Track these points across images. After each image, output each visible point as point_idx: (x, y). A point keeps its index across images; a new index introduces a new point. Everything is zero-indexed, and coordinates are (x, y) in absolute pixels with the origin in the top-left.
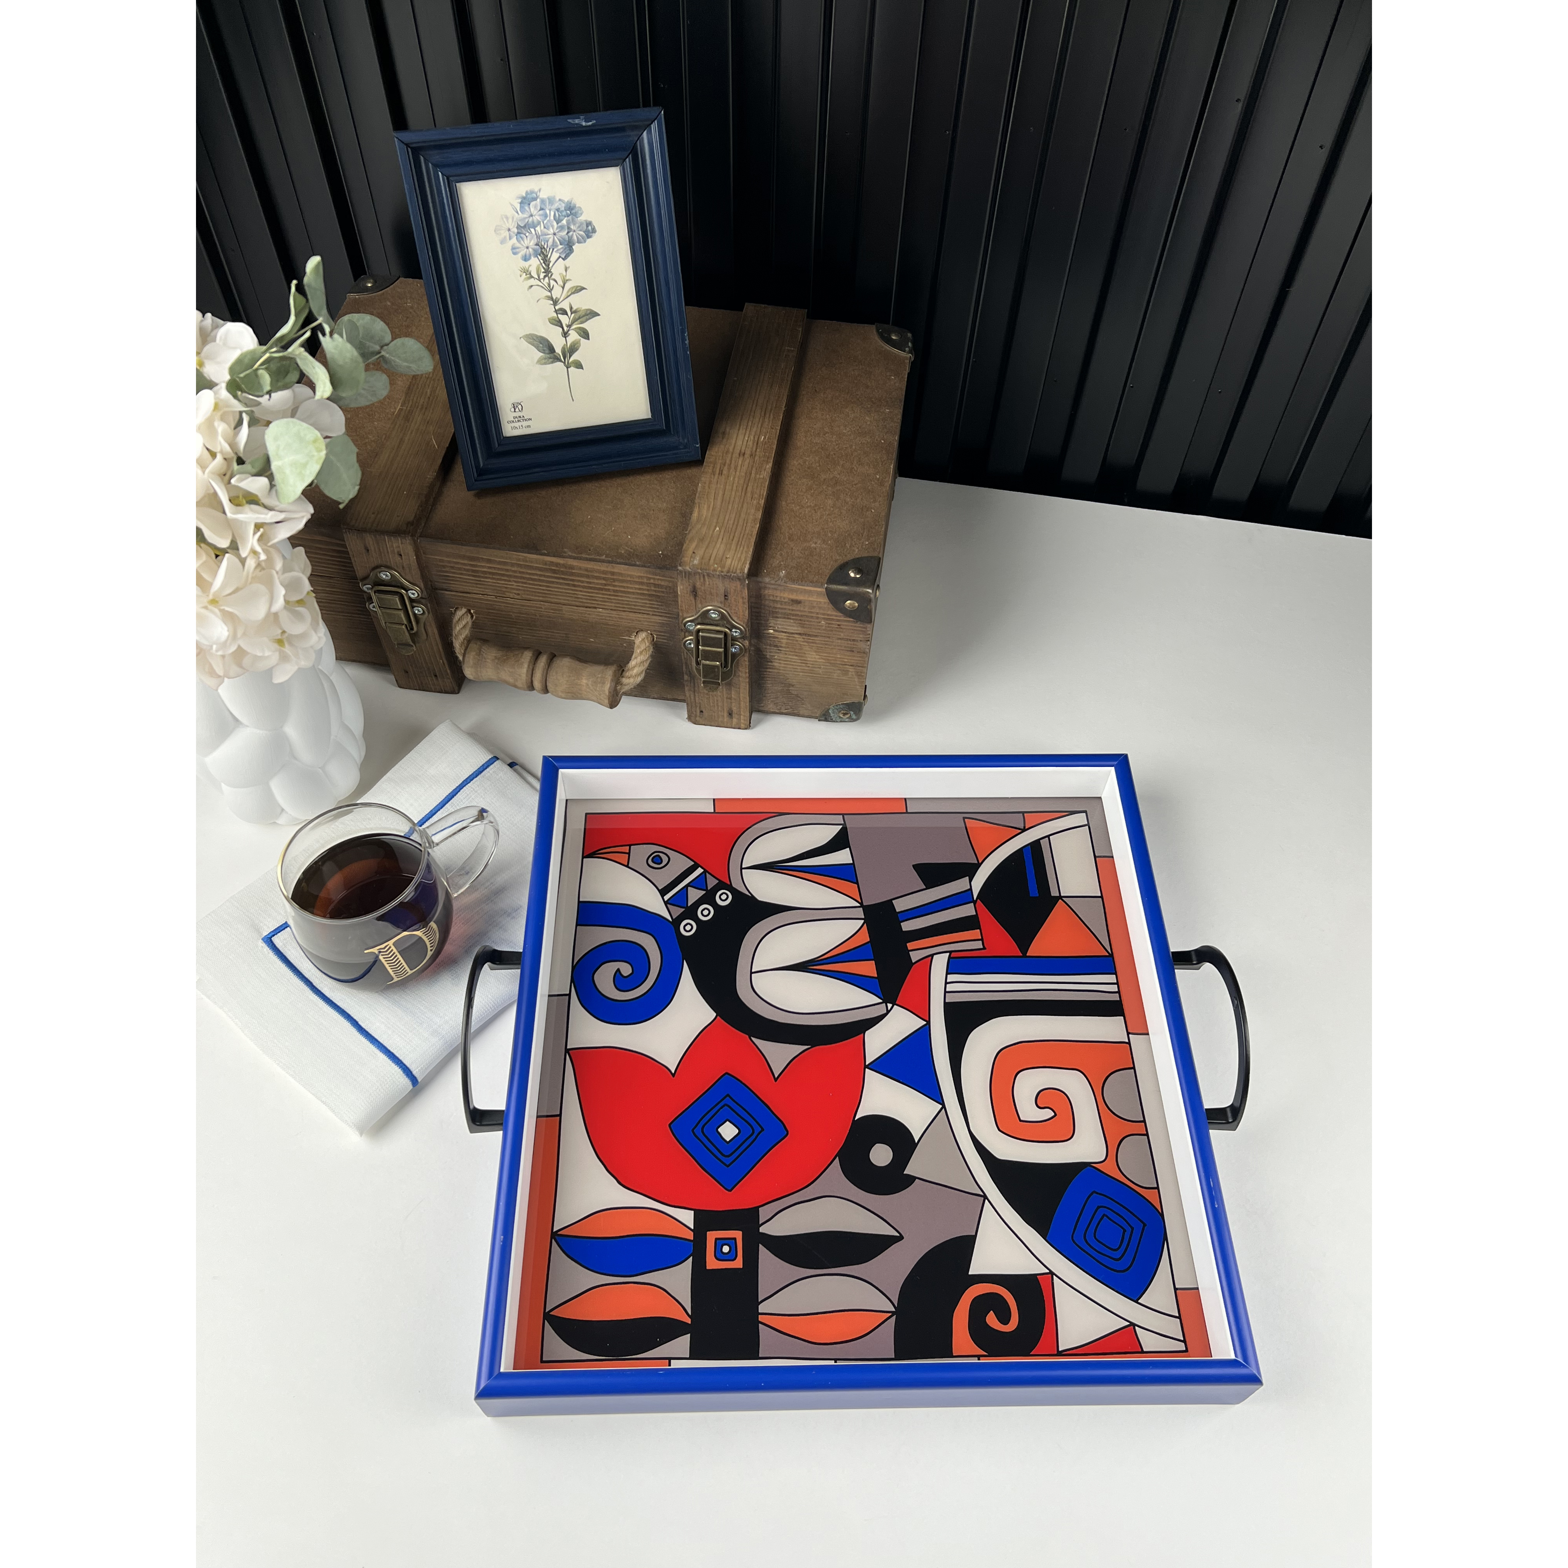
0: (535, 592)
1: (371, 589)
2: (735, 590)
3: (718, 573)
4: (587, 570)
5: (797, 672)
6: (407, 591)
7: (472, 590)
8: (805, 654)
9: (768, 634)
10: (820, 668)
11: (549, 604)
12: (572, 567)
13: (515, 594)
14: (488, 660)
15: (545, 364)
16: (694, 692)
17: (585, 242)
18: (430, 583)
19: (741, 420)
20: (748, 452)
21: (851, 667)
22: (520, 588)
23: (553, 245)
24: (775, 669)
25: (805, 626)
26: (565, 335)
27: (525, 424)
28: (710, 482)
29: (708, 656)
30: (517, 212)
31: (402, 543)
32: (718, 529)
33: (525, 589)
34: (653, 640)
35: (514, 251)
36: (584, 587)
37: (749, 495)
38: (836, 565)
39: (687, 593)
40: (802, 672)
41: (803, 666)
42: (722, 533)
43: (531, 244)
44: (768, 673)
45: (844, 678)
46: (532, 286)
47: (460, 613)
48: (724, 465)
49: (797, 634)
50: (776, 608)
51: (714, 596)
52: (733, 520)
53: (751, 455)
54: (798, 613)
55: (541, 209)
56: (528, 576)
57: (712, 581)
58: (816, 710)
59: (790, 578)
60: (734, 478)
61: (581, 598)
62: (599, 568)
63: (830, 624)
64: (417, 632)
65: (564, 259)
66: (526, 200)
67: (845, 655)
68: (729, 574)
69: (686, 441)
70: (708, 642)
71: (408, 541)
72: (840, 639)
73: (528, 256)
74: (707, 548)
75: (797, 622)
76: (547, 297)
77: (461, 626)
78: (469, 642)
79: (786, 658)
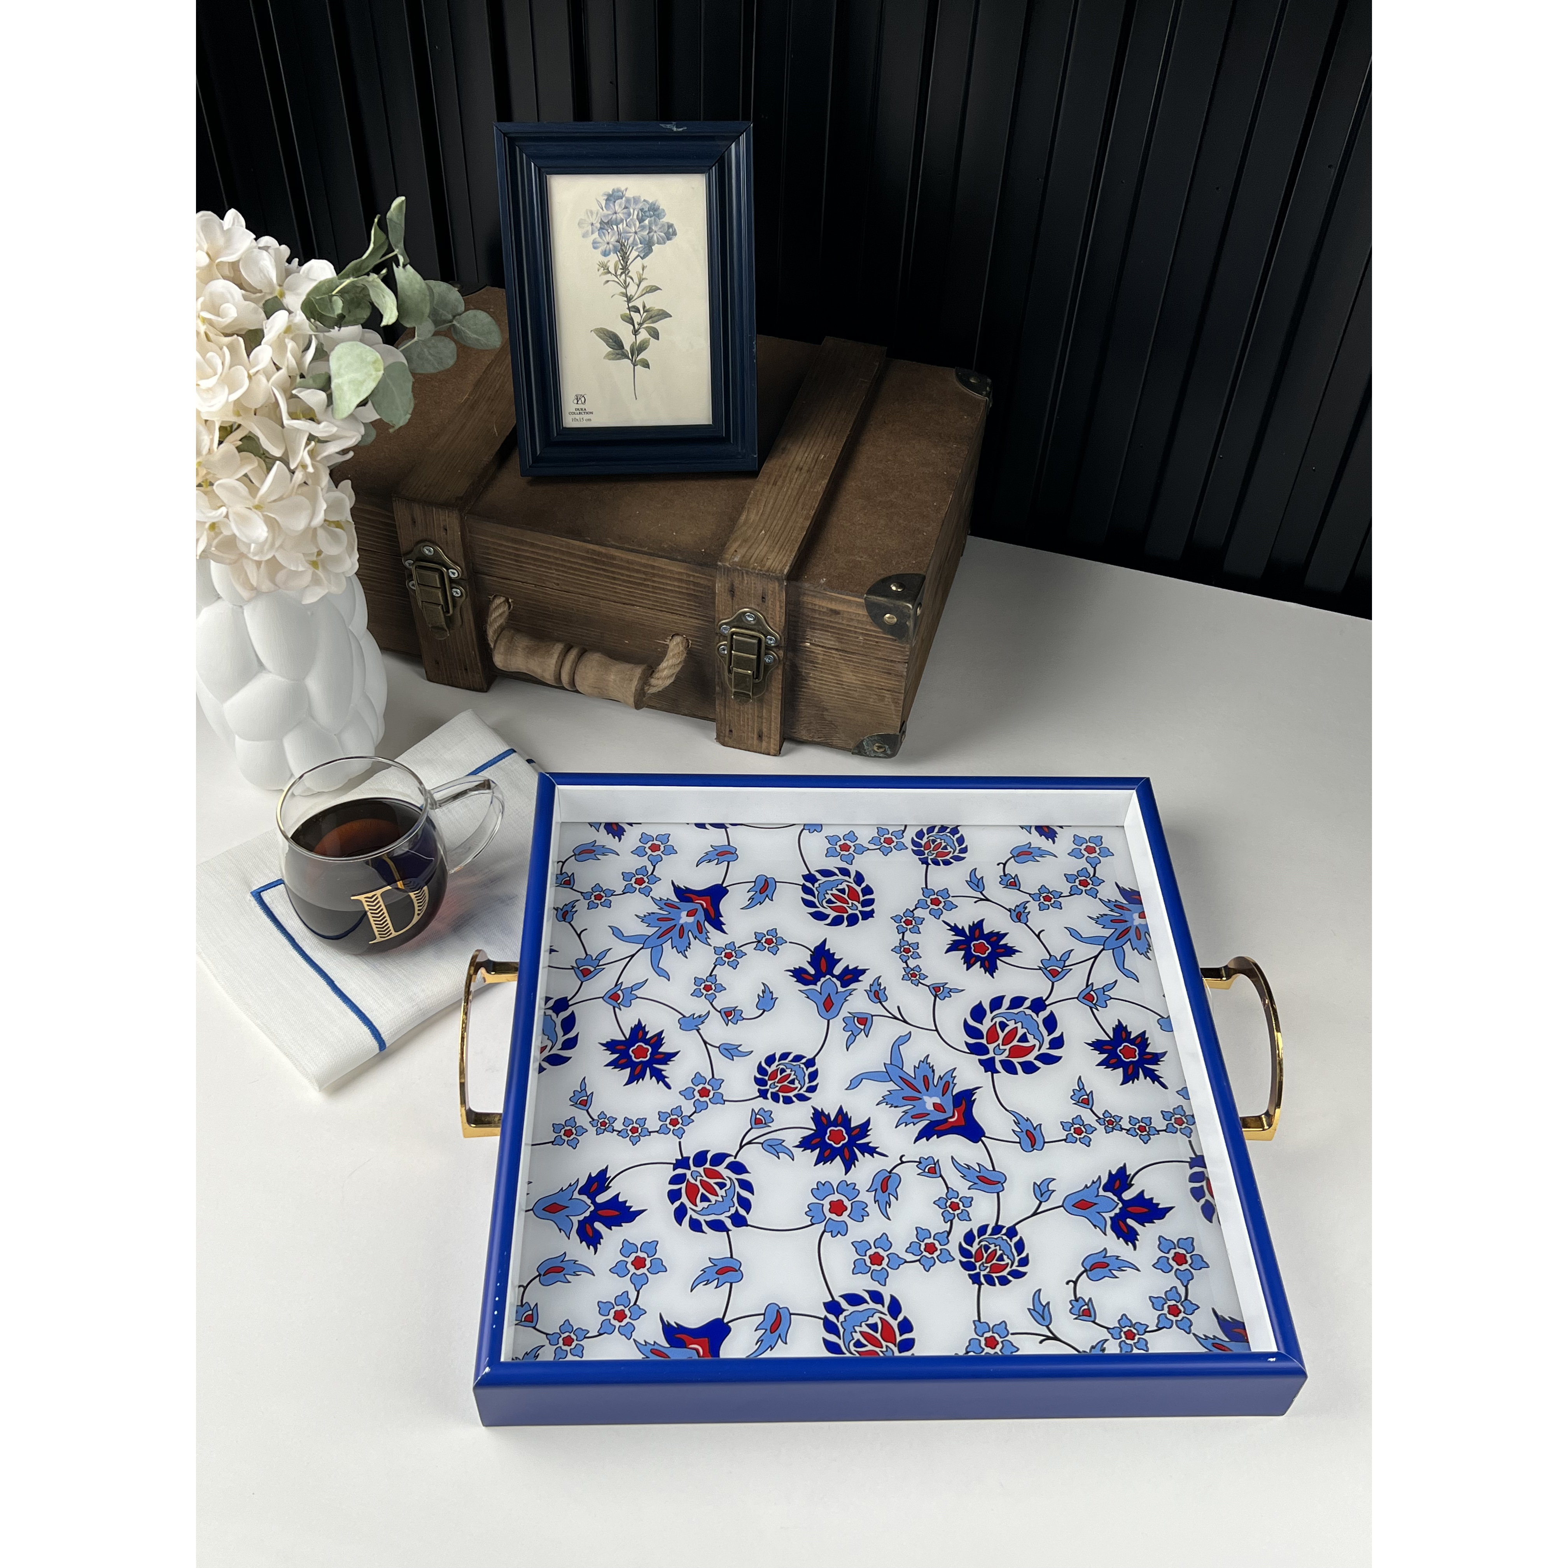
0: (574, 583)
1: (413, 564)
2: (773, 592)
3: (757, 571)
4: (628, 561)
5: (832, 694)
6: (448, 569)
7: (512, 576)
8: (841, 673)
9: (805, 647)
10: (856, 691)
11: (587, 597)
12: (613, 558)
13: (554, 583)
14: (519, 649)
15: (613, 359)
16: (725, 707)
17: (665, 243)
18: (471, 565)
19: (804, 439)
20: (806, 468)
21: (887, 692)
22: (560, 577)
23: (633, 243)
24: (810, 689)
25: (843, 641)
26: (636, 332)
27: (586, 417)
28: (763, 491)
29: (741, 663)
30: (602, 209)
31: (449, 517)
32: (763, 532)
33: (565, 579)
34: (688, 646)
35: (595, 245)
36: (624, 581)
37: (800, 505)
38: (880, 578)
39: (725, 592)
40: (838, 695)
41: (839, 688)
42: (768, 535)
43: (612, 240)
44: (802, 693)
45: (879, 705)
46: (608, 281)
47: (498, 601)
48: (780, 477)
49: (834, 649)
50: (814, 618)
51: (751, 596)
52: (780, 526)
53: (808, 471)
54: (837, 625)
55: (626, 208)
56: (569, 565)
57: (751, 580)
58: (851, 742)
59: (830, 586)
60: (787, 490)
61: (619, 593)
62: (639, 560)
63: (868, 640)
64: (452, 615)
65: (642, 258)
66: (612, 197)
67: (882, 678)
68: (767, 573)
69: (744, 451)
70: (742, 647)
71: (455, 515)
72: (877, 658)
73: (607, 253)
74: (750, 548)
75: (835, 635)
76: (622, 293)
77: (496, 614)
78: (502, 630)
79: (822, 676)
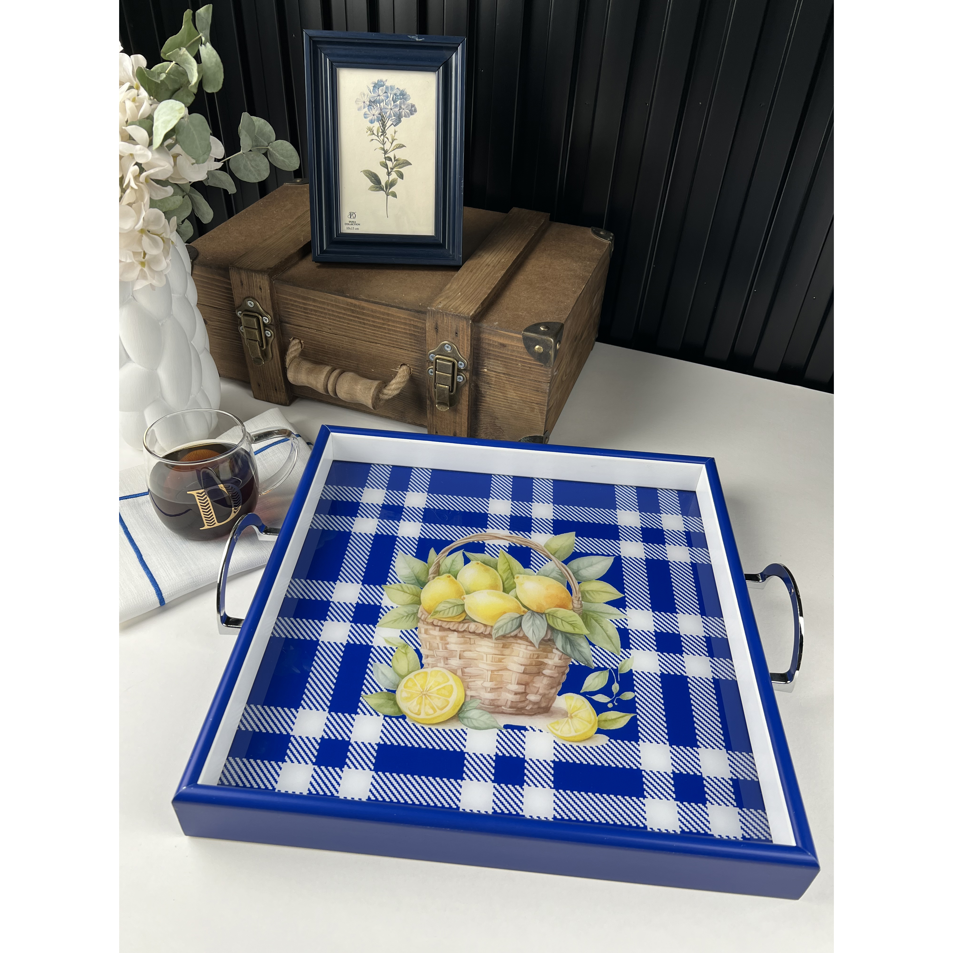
1: (242, 314)
2: (462, 328)
4: (372, 311)
5: (501, 406)
7: (303, 324)
8: (507, 391)
9: (484, 372)
10: (516, 404)
11: (348, 338)
12: (363, 308)
13: (328, 328)
14: (303, 369)
15: (374, 191)
17: (409, 117)
19: (493, 251)
20: (492, 265)
21: (536, 405)
22: (331, 324)
23: (389, 116)
24: (486, 403)
25: (508, 367)
26: (389, 174)
27: (355, 226)
28: (463, 274)
29: (442, 380)
30: (371, 93)
31: (263, 280)
32: (460, 294)
33: (335, 325)
34: (410, 372)
35: (365, 116)
36: (370, 325)
37: (486, 282)
38: (534, 324)
39: (432, 329)
40: (504, 407)
41: (504, 402)
42: (462, 296)
43: (376, 113)
44: (482, 406)
46: (373, 140)
47: (295, 342)
48: (475, 268)
49: (502, 373)
50: (490, 350)
51: (449, 333)
52: (471, 291)
53: (494, 266)
54: (504, 355)
55: (385, 92)
57: (449, 320)
59: (501, 327)
60: (479, 274)
61: (368, 335)
62: (380, 310)
63: (524, 366)
64: (265, 349)
65: (395, 126)
66: (377, 86)
67: (533, 394)
68: (459, 315)
69: (454, 253)
72: (529, 380)
73: (373, 120)
74: (450, 301)
75: (503, 363)
76: (381, 148)
78: (295, 358)
79: (495, 394)
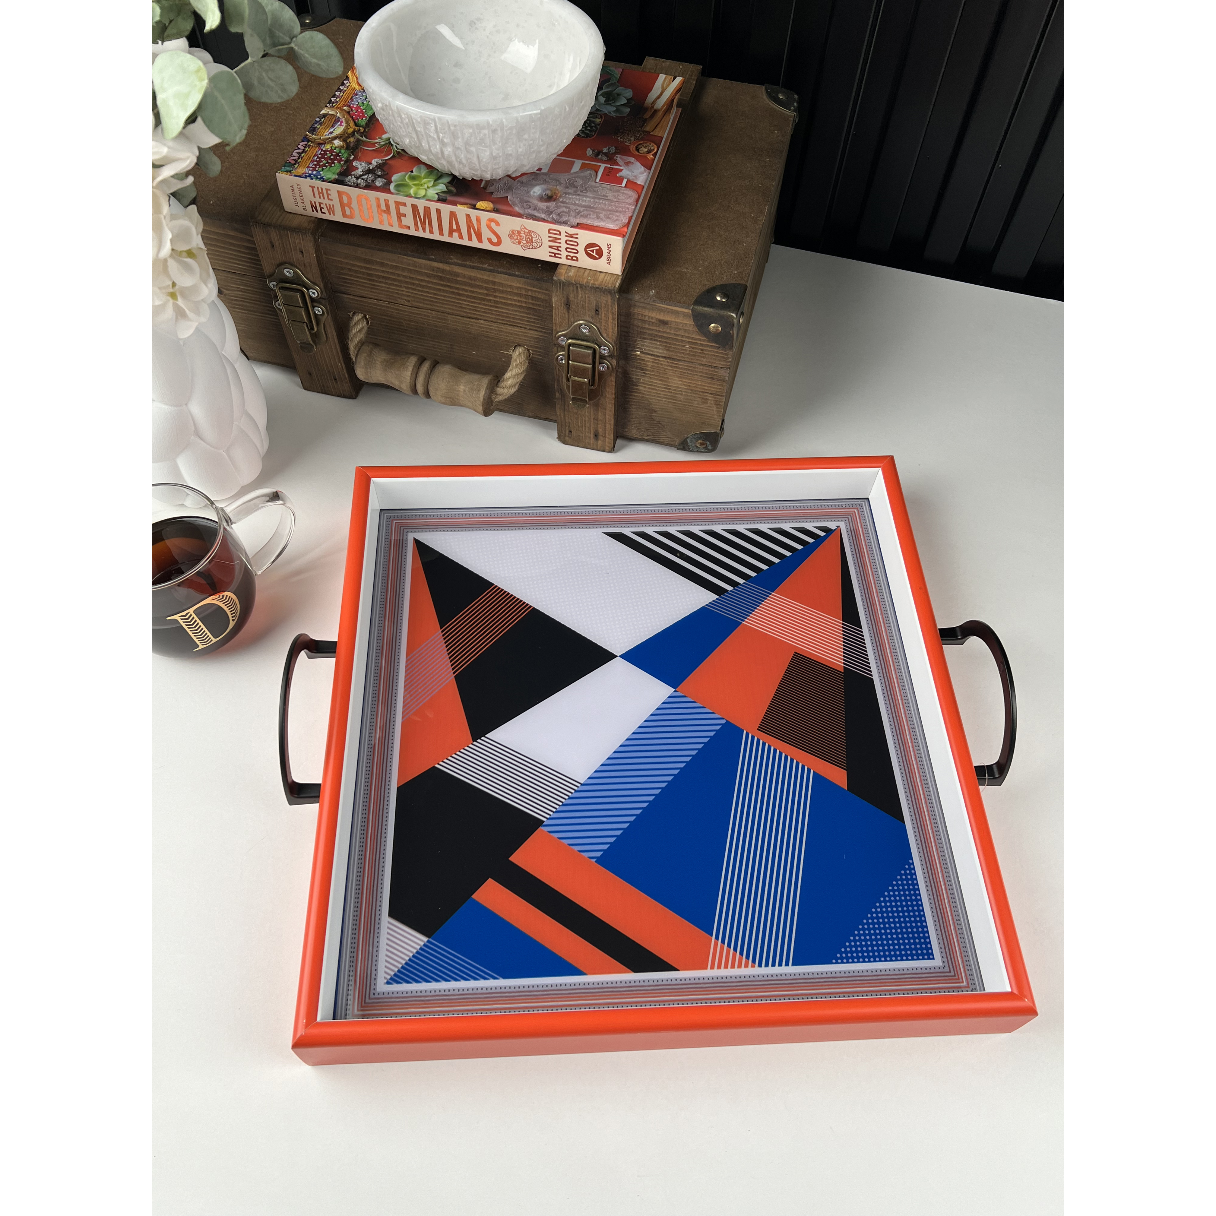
1: (277, 285)
2: (606, 304)
3: (590, 285)
4: (470, 278)
5: (660, 397)
6: (308, 290)
7: (368, 294)
8: (668, 378)
9: (636, 355)
10: (682, 394)
11: (436, 313)
12: (457, 275)
13: (406, 300)
14: (377, 362)
16: (564, 411)
21: (710, 395)
22: (410, 294)
24: (640, 393)
25: (671, 349)
31: (303, 239)
34: (529, 356)
36: (468, 296)
38: (704, 289)
39: (561, 306)
40: (665, 398)
41: (666, 392)
44: (633, 397)
45: (703, 406)
47: (357, 317)
50: (645, 328)
51: (585, 309)
54: (664, 335)
56: (418, 282)
57: (585, 293)
58: (675, 439)
61: (465, 308)
63: (693, 348)
64: (317, 331)
67: (705, 382)
68: (601, 289)
70: (578, 357)
71: (308, 238)
72: (703, 365)
75: (663, 344)
77: (357, 330)
78: (362, 344)
79: (651, 382)
